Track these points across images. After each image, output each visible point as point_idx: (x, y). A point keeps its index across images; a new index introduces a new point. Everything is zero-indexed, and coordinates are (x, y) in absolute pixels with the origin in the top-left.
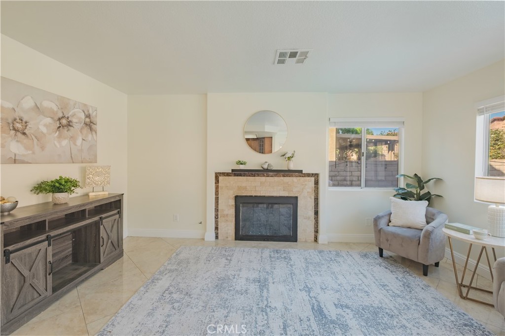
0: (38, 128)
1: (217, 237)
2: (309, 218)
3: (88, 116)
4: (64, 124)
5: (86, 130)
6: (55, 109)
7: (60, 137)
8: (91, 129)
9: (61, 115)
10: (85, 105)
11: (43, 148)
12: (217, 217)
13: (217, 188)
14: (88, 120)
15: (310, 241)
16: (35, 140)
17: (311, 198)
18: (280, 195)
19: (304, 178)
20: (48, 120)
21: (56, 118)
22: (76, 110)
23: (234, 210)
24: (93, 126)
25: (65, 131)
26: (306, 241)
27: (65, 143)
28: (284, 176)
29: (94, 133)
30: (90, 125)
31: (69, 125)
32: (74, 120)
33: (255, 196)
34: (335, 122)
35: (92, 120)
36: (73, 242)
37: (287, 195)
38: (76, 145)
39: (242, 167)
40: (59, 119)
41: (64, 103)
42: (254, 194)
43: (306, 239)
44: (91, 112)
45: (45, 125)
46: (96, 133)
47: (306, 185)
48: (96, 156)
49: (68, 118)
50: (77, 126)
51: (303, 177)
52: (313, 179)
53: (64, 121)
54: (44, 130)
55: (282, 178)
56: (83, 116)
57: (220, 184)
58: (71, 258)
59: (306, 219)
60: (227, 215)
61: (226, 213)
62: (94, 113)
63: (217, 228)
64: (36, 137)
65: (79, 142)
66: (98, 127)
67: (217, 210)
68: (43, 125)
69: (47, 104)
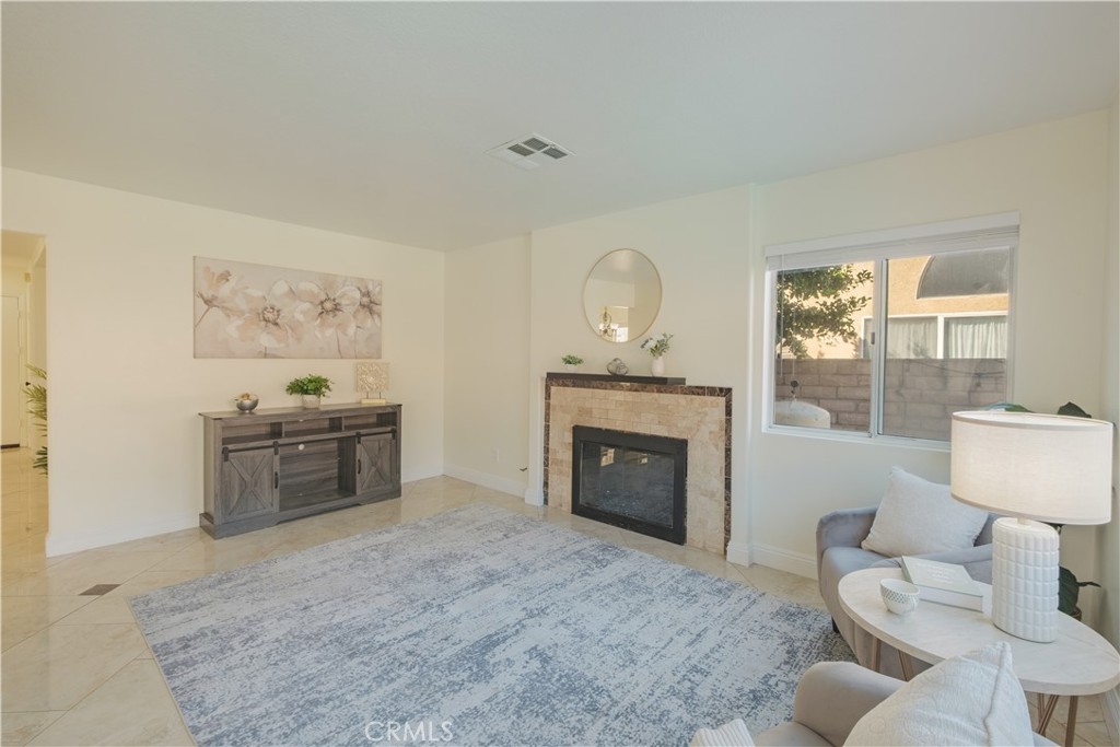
0: (293, 317)
1: (546, 501)
2: (712, 495)
3: (368, 294)
4: (329, 308)
5: (363, 314)
6: (316, 290)
7: (322, 325)
8: (371, 312)
9: (323, 297)
10: (362, 279)
11: (299, 340)
12: (546, 464)
13: (548, 407)
14: (365, 300)
15: (714, 551)
16: (290, 331)
17: (716, 446)
18: (653, 433)
19: (702, 397)
20: (307, 306)
21: (318, 302)
22: (346, 288)
23: (571, 452)
24: (375, 308)
25: (330, 318)
26: (704, 549)
27: (329, 332)
28: (659, 391)
29: (376, 317)
30: (369, 306)
31: (337, 308)
32: (344, 302)
33: (606, 430)
34: (780, 256)
35: (374, 298)
36: (340, 462)
37: (666, 435)
38: (346, 335)
39: (571, 369)
40: (322, 303)
41: (328, 282)
42: (605, 426)
43: (704, 543)
44: (371, 288)
45: (302, 312)
46: (380, 316)
47: (706, 414)
48: (379, 349)
49: (334, 300)
50: (348, 310)
51: (698, 394)
52: (722, 400)
53: (328, 305)
54: (301, 318)
55: (656, 395)
56: (357, 295)
57: (552, 401)
58: (336, 482)
59: (705, 495)
60: (562, 461)
61: (559, 456)
62: (377, 289)
63: (546, 484)
64: (290, 327)
65: (351, 331)
66: (386, 309)
67: (547, 450)
68: (299, 311)
69: (305, 286)
